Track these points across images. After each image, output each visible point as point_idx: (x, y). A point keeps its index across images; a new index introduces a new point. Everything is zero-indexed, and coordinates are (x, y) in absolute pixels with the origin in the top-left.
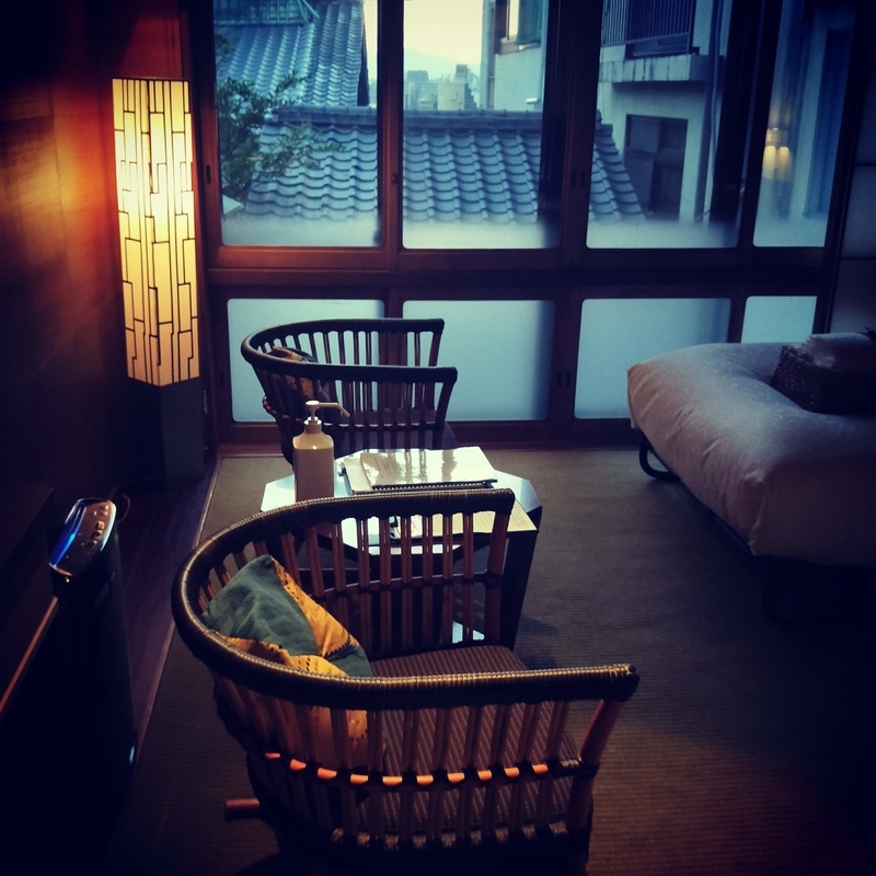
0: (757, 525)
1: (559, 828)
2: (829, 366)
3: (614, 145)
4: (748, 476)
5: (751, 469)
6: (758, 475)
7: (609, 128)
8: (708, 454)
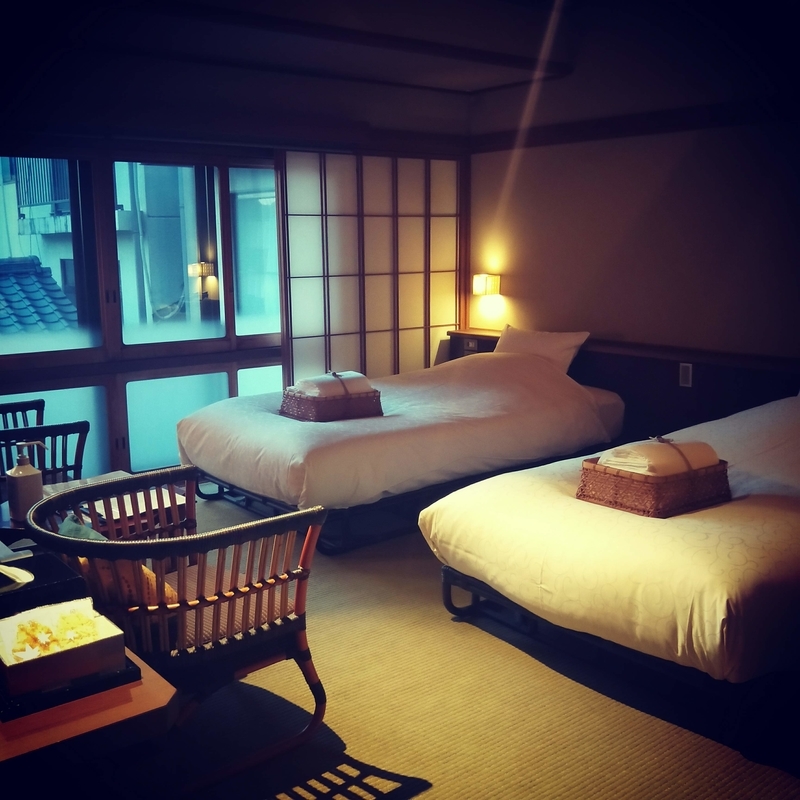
0: (304, 490)
1: (292, 617)
2: (316, 395)
3: (55, 283)
4: (292, 462)
5: (293, 458)
6: (299, 460)
7: (49, 270)
8: (259, 459)
